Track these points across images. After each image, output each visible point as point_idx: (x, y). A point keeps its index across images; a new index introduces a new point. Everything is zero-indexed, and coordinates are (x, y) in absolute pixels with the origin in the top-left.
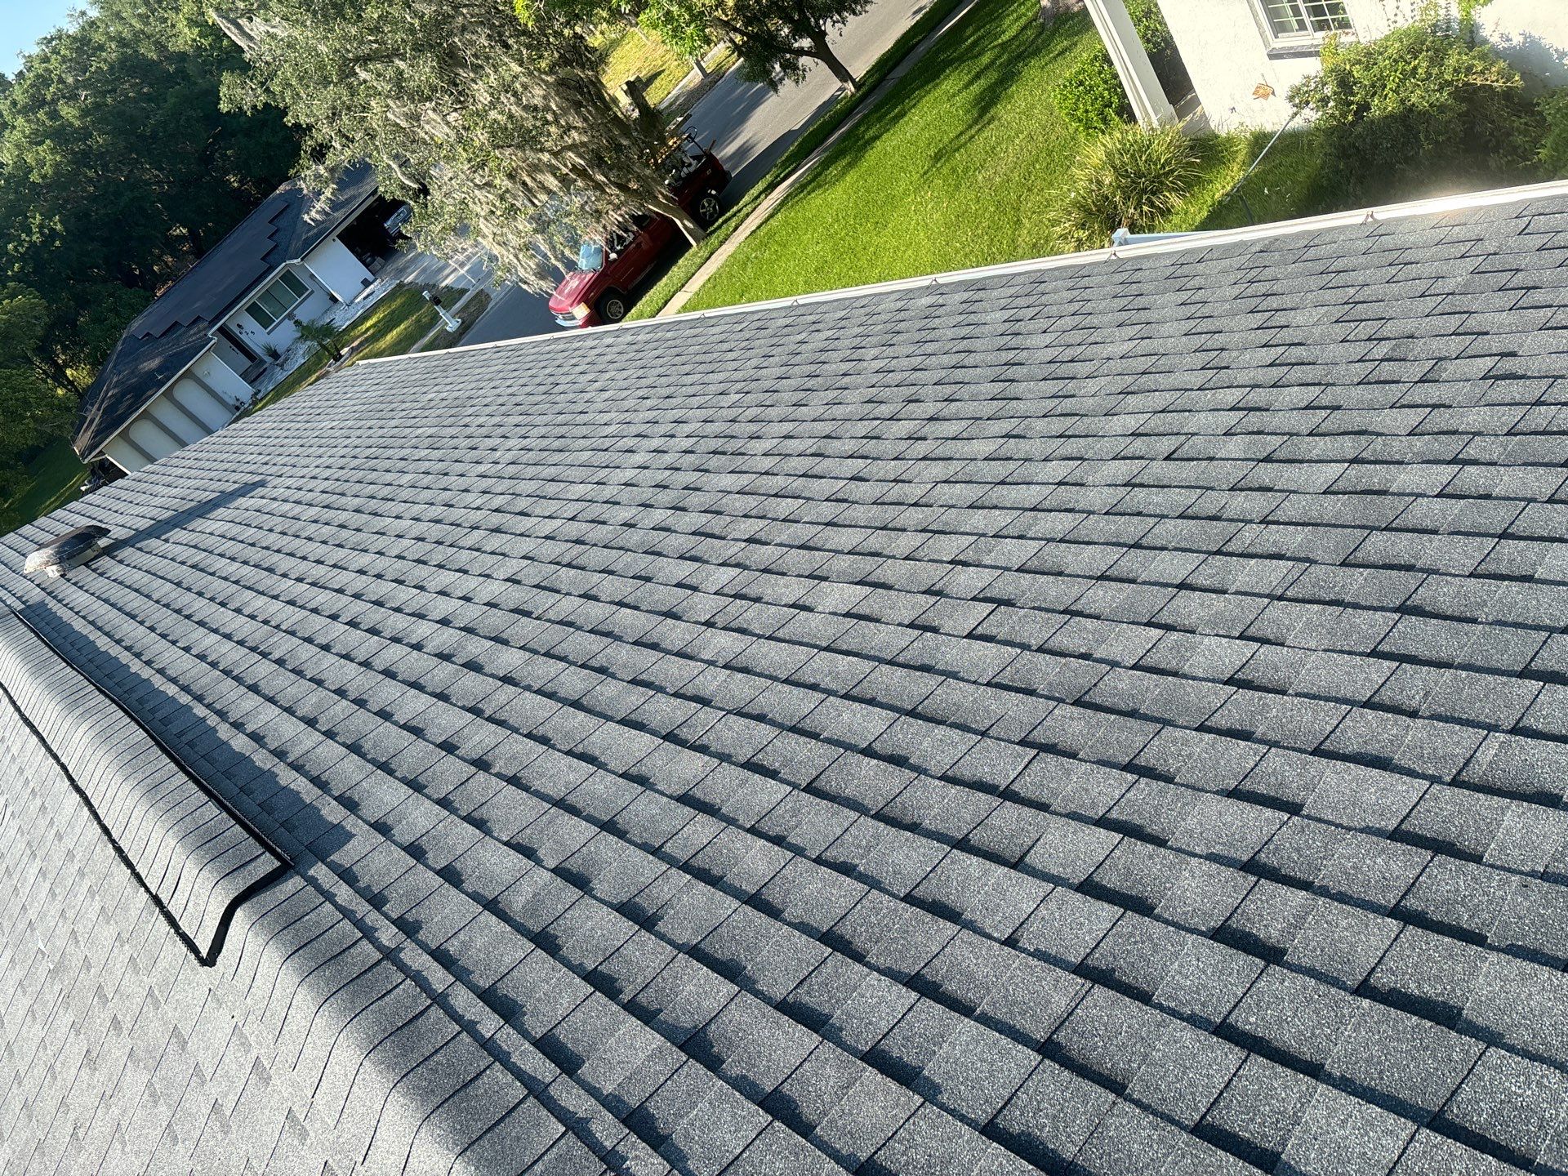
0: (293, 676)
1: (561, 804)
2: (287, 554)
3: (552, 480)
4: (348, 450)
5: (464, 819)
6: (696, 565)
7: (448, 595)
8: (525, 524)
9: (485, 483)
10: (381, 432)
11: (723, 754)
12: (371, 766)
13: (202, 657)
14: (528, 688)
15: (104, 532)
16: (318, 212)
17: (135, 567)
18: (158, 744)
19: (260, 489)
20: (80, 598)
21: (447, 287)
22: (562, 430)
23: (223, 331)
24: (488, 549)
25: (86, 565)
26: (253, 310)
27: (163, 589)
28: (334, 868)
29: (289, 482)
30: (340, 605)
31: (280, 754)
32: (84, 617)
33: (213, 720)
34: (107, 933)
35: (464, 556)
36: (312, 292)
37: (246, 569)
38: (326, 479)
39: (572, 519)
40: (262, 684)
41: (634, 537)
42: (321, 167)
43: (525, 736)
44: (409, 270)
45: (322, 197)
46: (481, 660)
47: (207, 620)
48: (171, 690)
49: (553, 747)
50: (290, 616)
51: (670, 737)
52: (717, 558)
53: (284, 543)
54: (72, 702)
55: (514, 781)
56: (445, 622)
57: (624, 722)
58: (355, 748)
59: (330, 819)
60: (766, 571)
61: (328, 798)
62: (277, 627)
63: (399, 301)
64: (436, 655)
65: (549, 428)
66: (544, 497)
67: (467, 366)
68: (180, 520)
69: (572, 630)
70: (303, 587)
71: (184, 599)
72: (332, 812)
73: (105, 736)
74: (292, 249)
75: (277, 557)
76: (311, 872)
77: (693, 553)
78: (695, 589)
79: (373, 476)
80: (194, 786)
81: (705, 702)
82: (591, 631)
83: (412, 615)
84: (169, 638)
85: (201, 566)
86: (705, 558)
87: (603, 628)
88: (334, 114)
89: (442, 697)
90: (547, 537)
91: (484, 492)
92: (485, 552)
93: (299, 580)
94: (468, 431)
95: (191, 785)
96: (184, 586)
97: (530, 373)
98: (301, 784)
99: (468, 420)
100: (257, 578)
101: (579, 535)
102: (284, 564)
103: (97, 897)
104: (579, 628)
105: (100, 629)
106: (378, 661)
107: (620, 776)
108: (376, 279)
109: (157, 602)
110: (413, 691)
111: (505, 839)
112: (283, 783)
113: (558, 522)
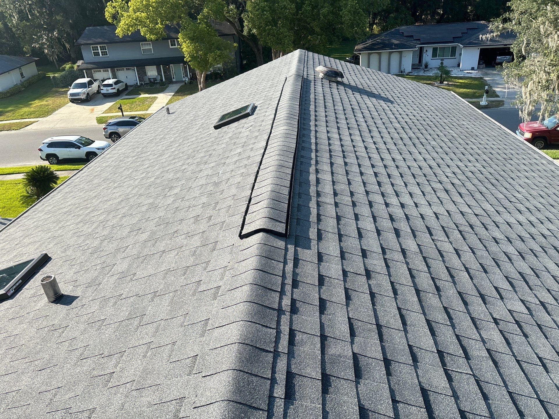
0: (345, 172)
1: (379, 327)
2: (379, 131)
3: (481, 193)
4: (425, 116)
5: (345, 288)
6: (510, 288)
7: (412, 197)
8: (458, 199)
9: (457, 170)
10: (439, 120)
11: (456, 393)
12: (337, 230)
13: (329, 139)
14: (407, 263)
15: (342, 77)
16: (486, 37)
17: (339, 94)
18: (295, 154)
19: (390, 103)
20: (319, 89)
21: (494, 91)
22: (500, 178)
23: (421, 49)
24: (438, 195)
25: (330, 81)
26: (435, 50)
27: (339, 108)
28: (296, 253)
29: (400, 110)
30: (378, 164)
31: (318, 194)
32: (315, 95)
33: (313, 162)
34: (234, 191)
35: (428, 189)
36: (456, 58)
37: (364, 124)
38: (410, 119)
39: (476, 215)
40: (335, 166)
41: (494, 248)
42: (502, 25)
43: (391, 282)
44: (489, 76)
45: (492, 34)
46: (402, 233)
47: (341, 128)
48: (313, 140)
49: (396, 299)
50: (361, 152)
51: (440, 353)
52: (522, 295)
53: (381, 127)
54: (290, 117)
55: (372, 295)
56: (402, 206)
57: (428, 322)
58: (338, 218)
59: (310, 234)
60: (539, 326)
61: (316, 226)
62: (355, 151)
63: (476, 82)
64: (390, 214)
65: (495, 173)
66: (473, 196)
67: (485, 124)
68: (362, 92)
69: (441, 259)
70: (373, 146)
71: (342, 116)
72: (313, 234)
73: (287, 136)
74: (465, 41)
75: (375, 129)
76: (289, 246)
77: (513, 281)
78: (502, 298)
79: (424, 132)
80: (290, 178)
81: (467, 357)
82: (447, 268)
83: (395, 191)
84: (327, 124)
85: (354, 111)
86: (517, 289)
87: (453, 272)
88: (524, 12)
89: (378, 232)
90: (461, 212)
91: (454, 173)
92: (436, 195)
93: (375, 143)
94: (466, 146)
95: (290, 176)
96: (345, 112)
97: (505, 146)
98: (314, 211)
99: (470, 142)
100: (364, 130)
101: (474, 224)
102: (376, 134)
103: (241, 178)
104: (444, 261)
105: (315, 103)
106: (371, 196)
107: (408, 345)
108: (477, 70)
109: (335, 110)
110: (372, 219)
111: (351, 316)
112: (310, 205)
113: (470, 211)
